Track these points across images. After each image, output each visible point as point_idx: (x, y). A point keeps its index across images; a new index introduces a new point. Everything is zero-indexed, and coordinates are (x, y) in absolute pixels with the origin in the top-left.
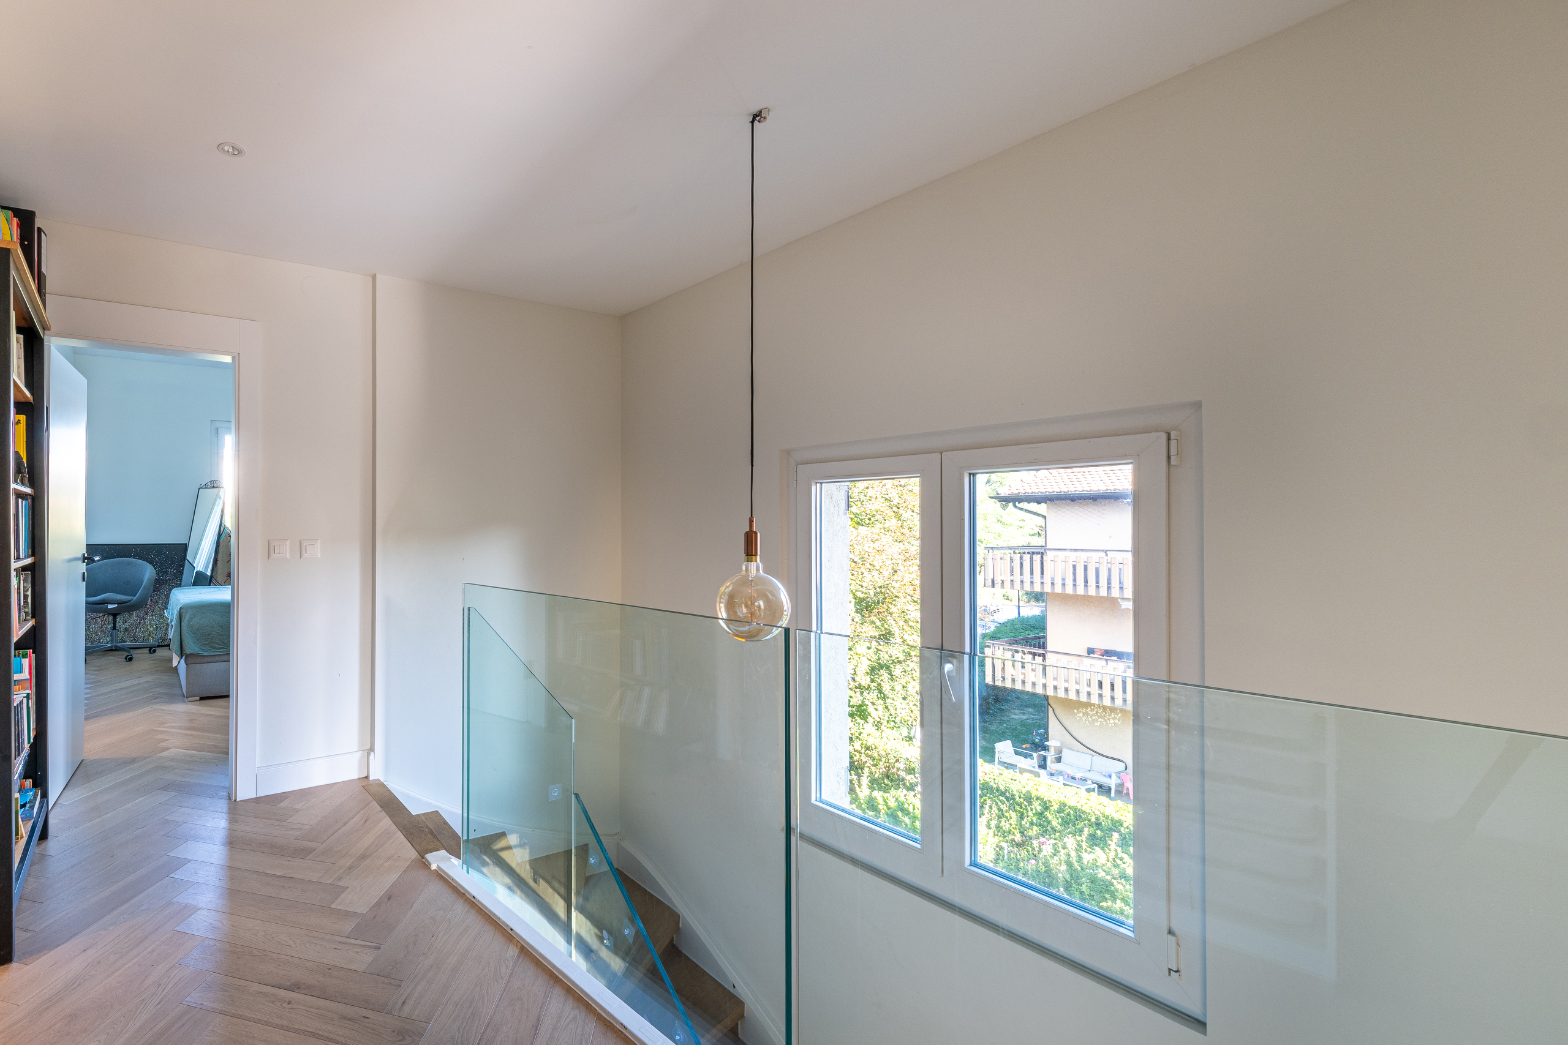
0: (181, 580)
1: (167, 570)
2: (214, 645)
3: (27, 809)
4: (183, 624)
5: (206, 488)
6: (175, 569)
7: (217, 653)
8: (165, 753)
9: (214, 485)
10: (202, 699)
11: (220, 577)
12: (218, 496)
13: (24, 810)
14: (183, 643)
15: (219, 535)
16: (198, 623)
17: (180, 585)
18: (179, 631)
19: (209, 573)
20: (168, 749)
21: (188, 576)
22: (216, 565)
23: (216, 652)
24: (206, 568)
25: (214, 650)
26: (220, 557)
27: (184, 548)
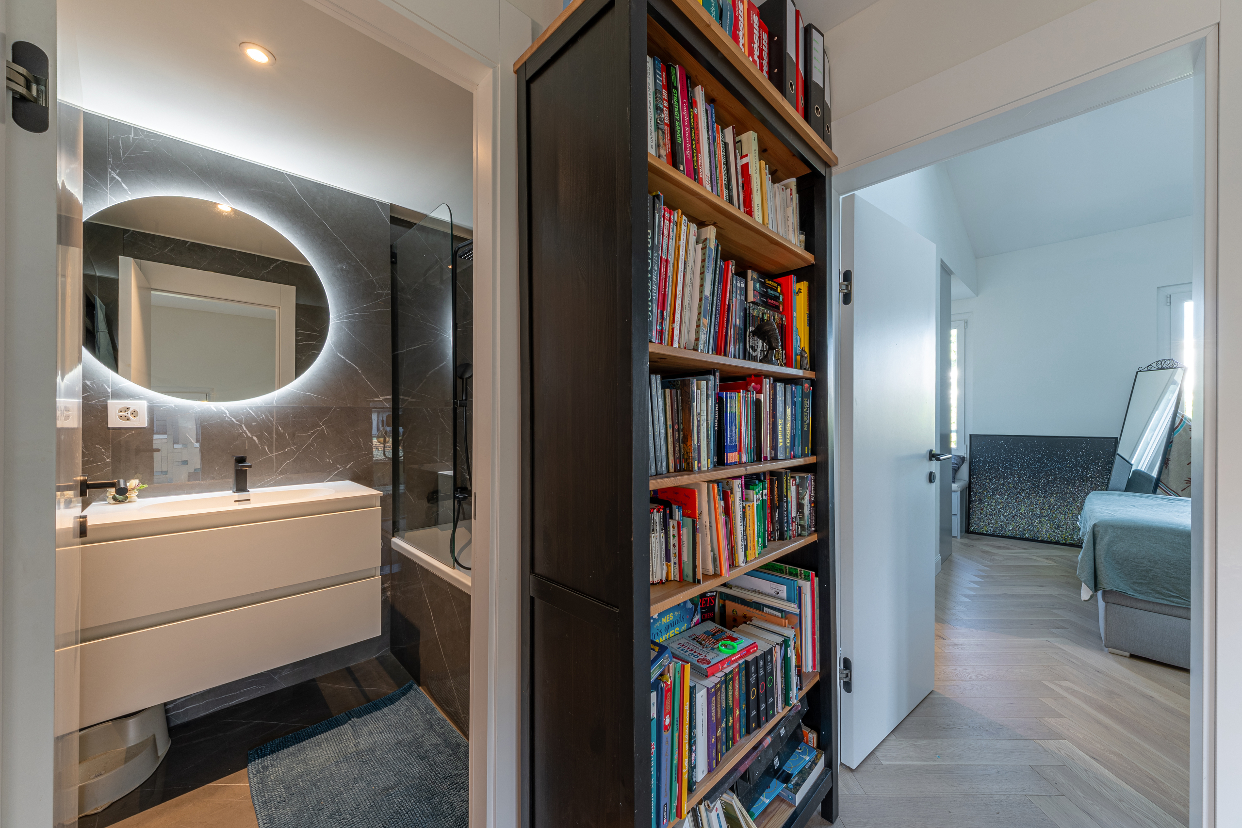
0: (1108, 480)
1: (1088, 467)
2: (1158, 589)
3: (790, 786)
4: (1098, 547)
5: (1149, 370)
6: (1101, 466)
7: (1165, 602)
8: (1052, 744)
9: (1166, 365)
10: (1132, 656)
11: (1173, 480)
12: (1171, 381)
13: (786, 788)
14: (1099, 573)
15: (1172, 429)
16: (1126, 551)
17: (1106, 487)
18: (1092, 555)
19: (1154, 474)
20: (1058, 736)
21: (1118, 476)
22: (1167, 467)
23: (1163, 599)
24: (1151, 466)
25: (1157, 595)
26: (1173, 456)
27: (1116, 441)
